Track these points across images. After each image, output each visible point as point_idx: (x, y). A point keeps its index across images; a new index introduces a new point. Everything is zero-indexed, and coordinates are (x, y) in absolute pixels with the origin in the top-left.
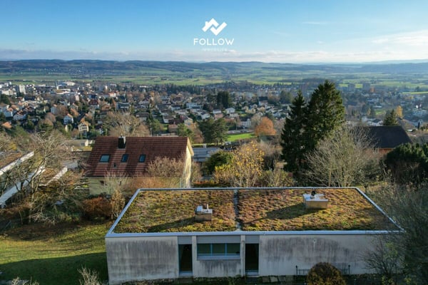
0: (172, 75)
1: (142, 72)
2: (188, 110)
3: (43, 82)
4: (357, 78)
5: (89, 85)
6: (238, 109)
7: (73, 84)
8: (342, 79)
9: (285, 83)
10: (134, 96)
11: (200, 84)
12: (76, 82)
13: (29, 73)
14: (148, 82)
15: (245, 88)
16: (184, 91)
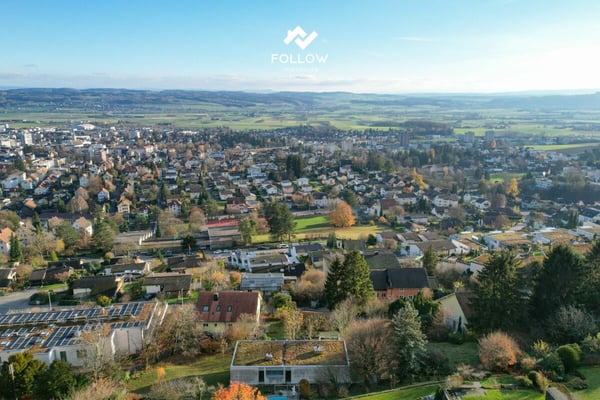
0: (226, 112)
1: (185, 107)
2: (251, 181)
3: (52, 124)
4: (481, 118)
5: (113, 128)
6: (313, 177)
7: (92, 127)
8: (460, 121)
9: (380, 128)
10: (178, 152)
11: (264, 128)
12: (95, 124)
13: (29, 109)
14: (193, 123)
15: (326, 135)
16: (243, 142)
